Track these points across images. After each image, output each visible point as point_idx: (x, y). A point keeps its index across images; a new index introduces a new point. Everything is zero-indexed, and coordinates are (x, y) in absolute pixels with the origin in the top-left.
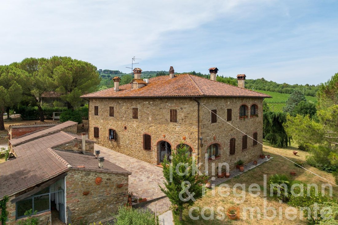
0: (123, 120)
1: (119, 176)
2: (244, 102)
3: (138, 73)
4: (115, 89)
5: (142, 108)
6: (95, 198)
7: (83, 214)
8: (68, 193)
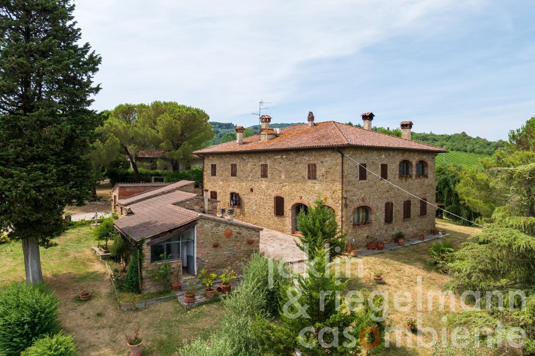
0: (249, 180)
1: (249, 231)
2: (406, 156)
3: (266, 121)
4: (238, 142)
5: (273, 164)
6: (225, 252)
7: (212, 268)
8: (198, 243)
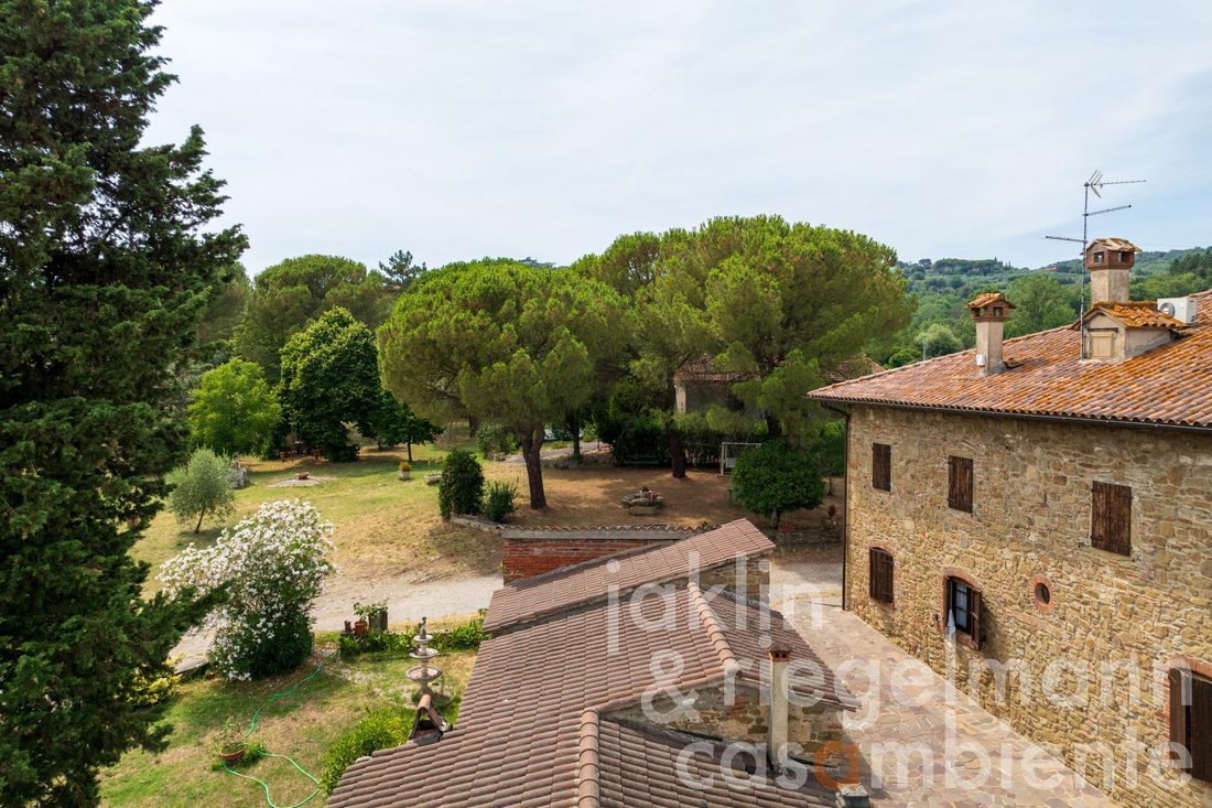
0: (1028, 544)
3: (1112, 266)
4: (980, 360)
5: (1167, 493)
